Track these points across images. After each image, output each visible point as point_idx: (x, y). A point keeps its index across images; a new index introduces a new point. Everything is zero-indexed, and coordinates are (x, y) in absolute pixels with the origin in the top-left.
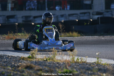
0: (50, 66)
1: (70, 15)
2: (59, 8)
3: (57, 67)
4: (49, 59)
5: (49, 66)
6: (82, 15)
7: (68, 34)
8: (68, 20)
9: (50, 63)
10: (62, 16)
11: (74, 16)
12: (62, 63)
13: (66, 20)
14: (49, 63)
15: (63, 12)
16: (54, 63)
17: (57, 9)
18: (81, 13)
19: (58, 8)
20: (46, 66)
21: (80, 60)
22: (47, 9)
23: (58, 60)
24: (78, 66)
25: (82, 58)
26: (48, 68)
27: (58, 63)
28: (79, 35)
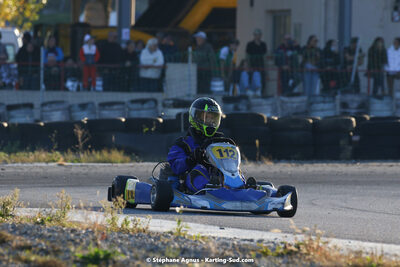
0: (52, 239)
1: (103, 105)
2: (76, 85)
3: (73, 241)
4: (50, 221)
5: (50, 236)
6: (135, 106)
7: (98, 156)
8: (97, 117)
9: (53, 231)
10: (83, 106)
11: (115, 107)
12: (84, 232)
13: (93, 117)
14: (49, 231)
15: (86, 97)
16: (63, 231)
17: (71, 88)
18: (134, 102)
19: (73, 86)
20: (41, 236)
21: (131, 226)
22: (43, 86)
23: (74, 222)
24: (127, 240)
25: (137, 219)
26: (48, 243)
27: (73, 231)
28: (128, 159)
